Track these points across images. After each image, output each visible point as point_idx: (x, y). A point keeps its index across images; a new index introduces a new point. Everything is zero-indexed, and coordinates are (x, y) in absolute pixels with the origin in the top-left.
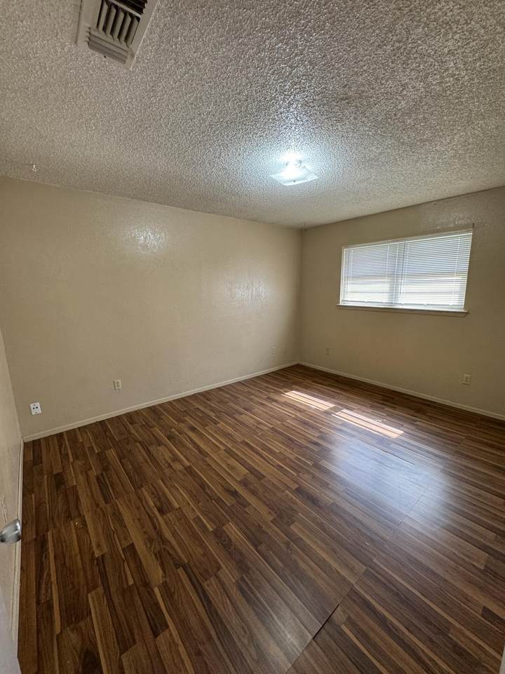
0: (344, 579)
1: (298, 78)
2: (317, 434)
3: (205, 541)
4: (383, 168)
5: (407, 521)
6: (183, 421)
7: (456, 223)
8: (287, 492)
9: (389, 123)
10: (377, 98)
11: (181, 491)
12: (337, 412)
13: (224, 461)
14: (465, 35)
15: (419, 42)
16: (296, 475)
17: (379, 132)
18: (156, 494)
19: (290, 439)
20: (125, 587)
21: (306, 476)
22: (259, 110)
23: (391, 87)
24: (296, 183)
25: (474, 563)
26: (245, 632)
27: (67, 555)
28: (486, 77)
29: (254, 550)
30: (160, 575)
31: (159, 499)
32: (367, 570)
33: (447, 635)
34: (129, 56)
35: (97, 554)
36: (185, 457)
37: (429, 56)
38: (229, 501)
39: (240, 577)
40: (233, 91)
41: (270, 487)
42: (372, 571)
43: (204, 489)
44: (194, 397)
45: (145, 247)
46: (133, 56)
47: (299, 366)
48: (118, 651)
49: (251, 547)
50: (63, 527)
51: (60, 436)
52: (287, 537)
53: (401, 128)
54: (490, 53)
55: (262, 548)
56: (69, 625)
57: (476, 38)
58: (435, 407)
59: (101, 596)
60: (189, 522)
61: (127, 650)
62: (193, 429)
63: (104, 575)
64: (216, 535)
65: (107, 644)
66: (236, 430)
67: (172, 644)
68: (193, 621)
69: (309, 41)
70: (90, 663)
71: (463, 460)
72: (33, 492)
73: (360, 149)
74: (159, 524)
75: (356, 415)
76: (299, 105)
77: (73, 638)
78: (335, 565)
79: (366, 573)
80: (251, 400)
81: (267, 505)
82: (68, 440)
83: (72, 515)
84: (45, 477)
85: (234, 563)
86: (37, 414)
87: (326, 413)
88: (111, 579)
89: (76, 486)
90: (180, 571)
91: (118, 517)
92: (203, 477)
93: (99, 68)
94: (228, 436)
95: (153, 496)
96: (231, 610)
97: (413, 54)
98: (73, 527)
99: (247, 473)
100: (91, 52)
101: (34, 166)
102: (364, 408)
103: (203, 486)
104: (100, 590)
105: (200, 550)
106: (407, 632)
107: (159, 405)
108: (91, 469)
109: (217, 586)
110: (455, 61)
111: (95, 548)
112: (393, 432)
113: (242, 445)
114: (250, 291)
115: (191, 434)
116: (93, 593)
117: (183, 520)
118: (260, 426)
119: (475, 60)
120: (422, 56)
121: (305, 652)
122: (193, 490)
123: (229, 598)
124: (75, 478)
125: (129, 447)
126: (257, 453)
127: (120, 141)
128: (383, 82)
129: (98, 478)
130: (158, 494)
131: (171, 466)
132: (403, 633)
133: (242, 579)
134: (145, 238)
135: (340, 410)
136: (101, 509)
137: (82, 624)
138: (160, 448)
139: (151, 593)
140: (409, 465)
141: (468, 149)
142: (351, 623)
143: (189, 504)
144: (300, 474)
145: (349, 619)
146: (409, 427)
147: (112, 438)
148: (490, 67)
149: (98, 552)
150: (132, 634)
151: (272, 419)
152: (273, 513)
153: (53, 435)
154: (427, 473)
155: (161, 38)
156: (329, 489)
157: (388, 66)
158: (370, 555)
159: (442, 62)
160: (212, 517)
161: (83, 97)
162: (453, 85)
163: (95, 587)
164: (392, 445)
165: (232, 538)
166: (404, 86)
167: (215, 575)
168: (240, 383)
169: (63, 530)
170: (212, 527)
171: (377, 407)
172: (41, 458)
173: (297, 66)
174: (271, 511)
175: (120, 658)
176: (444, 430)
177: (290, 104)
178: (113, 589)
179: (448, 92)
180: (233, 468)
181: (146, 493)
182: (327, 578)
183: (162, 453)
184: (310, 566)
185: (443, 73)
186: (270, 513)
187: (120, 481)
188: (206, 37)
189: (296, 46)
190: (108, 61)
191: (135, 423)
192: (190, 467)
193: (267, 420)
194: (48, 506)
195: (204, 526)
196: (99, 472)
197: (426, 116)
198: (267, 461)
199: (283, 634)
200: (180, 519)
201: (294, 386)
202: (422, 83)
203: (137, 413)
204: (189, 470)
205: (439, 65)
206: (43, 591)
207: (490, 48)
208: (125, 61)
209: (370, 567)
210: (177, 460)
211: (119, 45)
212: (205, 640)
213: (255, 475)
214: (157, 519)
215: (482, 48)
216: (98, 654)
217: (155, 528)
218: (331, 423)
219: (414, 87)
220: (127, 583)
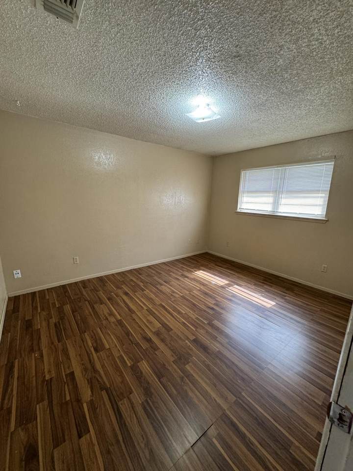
0: (219, 405)
1: (202, 39)
2: (214, 302)
3: (124, 373)
4: (269, 112)
5: (269, 366)
6: (121, 288)
7: (323, 155)
8: (187, 341)
9: (271, 77)
10: (261, 57)
11: (112, 336)
12: (229, 287)
13: (145, 317)
14: (325, 6)
15: (291, 11)
16: (194, 329)
17: (264, 83)
18: (94, 337)
19: (194, 305)
20: (64, 401)
21: (202, 331)
22: (174, 63)
23: (271, 48)
24: (205, 120)
25: (316, 400)
26: (143, 439)
27: (26, 377)
28: (342, 41)
29: (157, 381)
30: (89, 395)
31: (96, 341)
32: (237, 400)
33: (288, 451)
34: (75, 18)
35: (47, 377)
36: (118, 313)
37: (298, 23)
38: (144, 345)
39: (145, 399)
40: (154, 48)
41: (175, 337)
42: (240, 401)
43: (128, 336)
44: (131, 271)
45: (99, 164)
46: (77, 17)
47: (207, 253)
48: (52, 446)
49: (156, 378)
50: (26, 357)
51: (34, 294)
52: (183, 373)
53: (280, 81)
54: (345, 22)
55: (164, 380)
56: (20, 426)
57: (334, 9)
58: (300, 287)
59: (46, 407)
60: (114, 358)
61: (58, 446)
62: (126, 294)
63: (50, 393)
64: (132, 369)
65: (45, 441)
66: (157, 296)
67: (90, 444)
68: (107, 428)
69: (207, 9)
70: (31, 454)
71: (316, 325)
72: (9, 332)
73: (251, 96)
74: (94, 359)
75: (243, 290)
76: (204, 61)
77: (22, 435)
78: (213, 395)
79: (236, 403)
80: (170, 275)
81: (171, 350)
82: (39, 297)
83: (34, 348)
84: (20, 321)
85: (142, 389)
86: (18, 278)
87: (222, 287)
88: (54, 396)
89: (40, 329)
90: (104, 393)
91: (65, 351)
92: (129, 328)
93: (54, 27)
94: (150, 299)
95: (92, 339)
96: (135, 423)
97: (287, 21)
98: (33, 358)
99: (160, 327)
100: (47, 14)
101: (18, 102)
102: (249, 285)
103: (128, 334)
104: (46, 403)
105: (120, 379)
106: (259, 446)
107: (106, 276)
108: (52, 318)
109: (128, 405)
110: (319, 28)
111: (46, 373)
112: (268, 303)
113: (159, 307)
114: (174, 199)
115: (125, 298)
116: (41, 404)
117: (111, 357)
118: (174, 294)
119: (334, 27)
120: (294, 23)
121: (184, 456)
122: (121, 337)
123: (135, 414)
124: (40, 324)
125: (80, 304)
126: (169, 313)
127: (77, 84)
128: (265, 43)
129: (55, 325)
130: (96, 338)
131: (107, 319)
132: (257, 447)
133: (146, 401)
134: (99, 158)
135: (232, 286)
136: (55, 346)
137: (30, 425)
138: (101, 306)
139: (81, 408)
140: (277, 327)
141: (331, 99)
142: (220, 438)
143: (116, 346)
144: (197, 329)
145: (219, 434)
146: (281, 300)
147: (69, 298)
148: (345, 34)
149: (48, 376)
150: (64, 435)
151: (183, 290)
152: (174, 356)
153: (29, 293)
154: (288, 334)
155: (96, 3)
156: (217, 340)
157: (268, 30)
158: (240, 390)
159: (309, 28)
160: (132, 356)
161: (46, 49)
162: (318, 47)
163: (43, 400)
164: (267, 313)
165: (144, 372)
166: (281, 47)
167: (128, 398)
168: (164, 263)
169: (26, 359)
170: (130, 363)
171: (259, 285)
172: (19, 308)
173: (200, 29)
174: (173, 354)
175: (53, 452)
176: (305, 304)
177: (197, 60)
178: (55, 402)
179: (315, 53)
180: (151, 323)
181: (88, 338)
182: (207, 404)
183: (103, 310)
184: (196, 395)
185: (310, 38)
186: (173, 356)
187: (71, 327)
188: (130, 3)
189: (197, 12)
190: (60, 21)
191: (87, 288)
192: (121, 320)
193: (179, 290)
194: (18, 341)
195: (125, 362)
196: (57, 320)
197: (299, 71)
198: (175, 319)
199: (170, 442)
200: (109, 357)
201: (202, 268)
202: (294, 45)
203: (89, 280)
204: (120, 322)
205: (307, 31)
206: (6, 401)
207: (346, 18)
208: (72, 22)
209: (239, 398)
210: (112, 315)
211: (66, 8)
212: (114, 443)
213: (166, 329)
214: (92, 355)
215: (339, 17)
216: (38, 448)
217: (90, 362)
218: (224, 294)
219: (288, 48)
220: (65, 399)
